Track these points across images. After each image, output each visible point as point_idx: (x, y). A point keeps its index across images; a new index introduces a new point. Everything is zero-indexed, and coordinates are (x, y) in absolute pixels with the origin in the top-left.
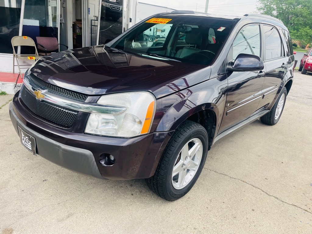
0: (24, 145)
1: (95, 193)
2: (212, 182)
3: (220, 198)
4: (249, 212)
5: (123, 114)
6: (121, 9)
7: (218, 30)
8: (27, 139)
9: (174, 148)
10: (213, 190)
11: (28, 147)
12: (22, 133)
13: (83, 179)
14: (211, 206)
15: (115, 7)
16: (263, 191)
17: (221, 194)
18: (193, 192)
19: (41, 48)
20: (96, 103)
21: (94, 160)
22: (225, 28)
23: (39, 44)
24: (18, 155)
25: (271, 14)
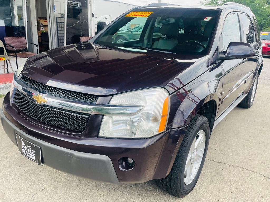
0: (25, 155)
1: (101, 198)
2: (213, 172)
3: (227, 188)
4: (259, 200)
5: (140, 113)
6: (78, 6)
7: (205, 20)
8: (29, 148)
9: (186, 143)
10: (217, 180)
11: (30, 157)
12: (22, 142)
13: (84, 183)
14: (221, 197)
15: (73, 4)
16: (264, 176)
17: (226, 184)
18: (199, 185)
19: (11, 48)
20: (109, 103)
21: (112, 165)
22: (211, 18)
23: (7, 44)
24: (7, 163)
25: (217, 3)
